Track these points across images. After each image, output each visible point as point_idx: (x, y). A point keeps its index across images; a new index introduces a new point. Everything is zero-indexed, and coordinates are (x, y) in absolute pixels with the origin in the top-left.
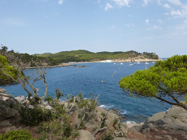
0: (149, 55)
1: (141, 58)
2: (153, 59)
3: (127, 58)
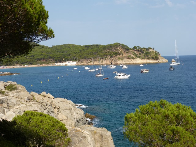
0: (143, 52)
1: (129, 58)
2: (149, 59)
3: (105, 58)
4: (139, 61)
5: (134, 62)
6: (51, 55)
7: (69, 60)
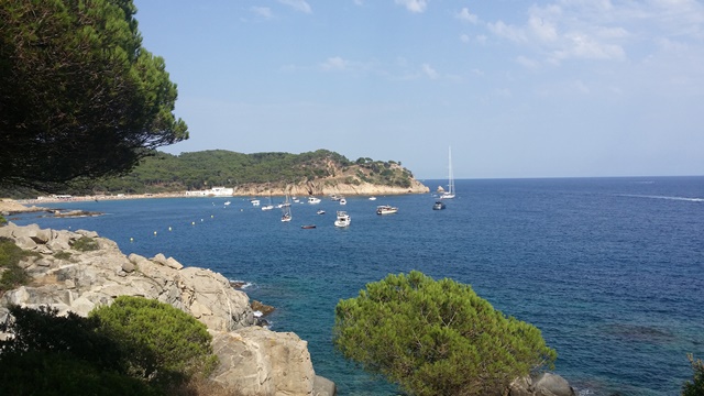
0: (377, 171)
1: (347, 182)
2: (390, 184)
3: (297, 182)
4: (368, 189)
5: (359, 192)
6: (178, 173)
7: (216, 185)
